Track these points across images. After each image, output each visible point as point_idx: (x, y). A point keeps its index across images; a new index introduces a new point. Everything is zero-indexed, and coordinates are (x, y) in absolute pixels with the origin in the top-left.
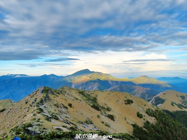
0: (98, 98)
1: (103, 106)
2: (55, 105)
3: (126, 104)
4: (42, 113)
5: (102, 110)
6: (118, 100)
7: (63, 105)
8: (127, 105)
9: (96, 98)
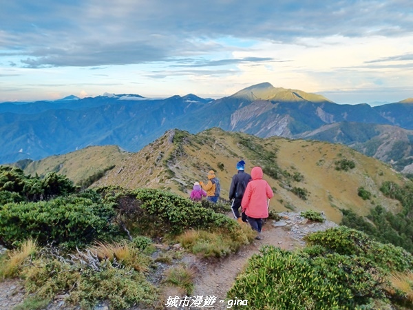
0: (279, 154)
1: (286, 171)
2: (194, 165)
3: (338, 169)
4: (173, 178)
5: (283, 178)
6: (321, 161)
7: (209, 166)
8: (339, 172)
9: (274, 154)
